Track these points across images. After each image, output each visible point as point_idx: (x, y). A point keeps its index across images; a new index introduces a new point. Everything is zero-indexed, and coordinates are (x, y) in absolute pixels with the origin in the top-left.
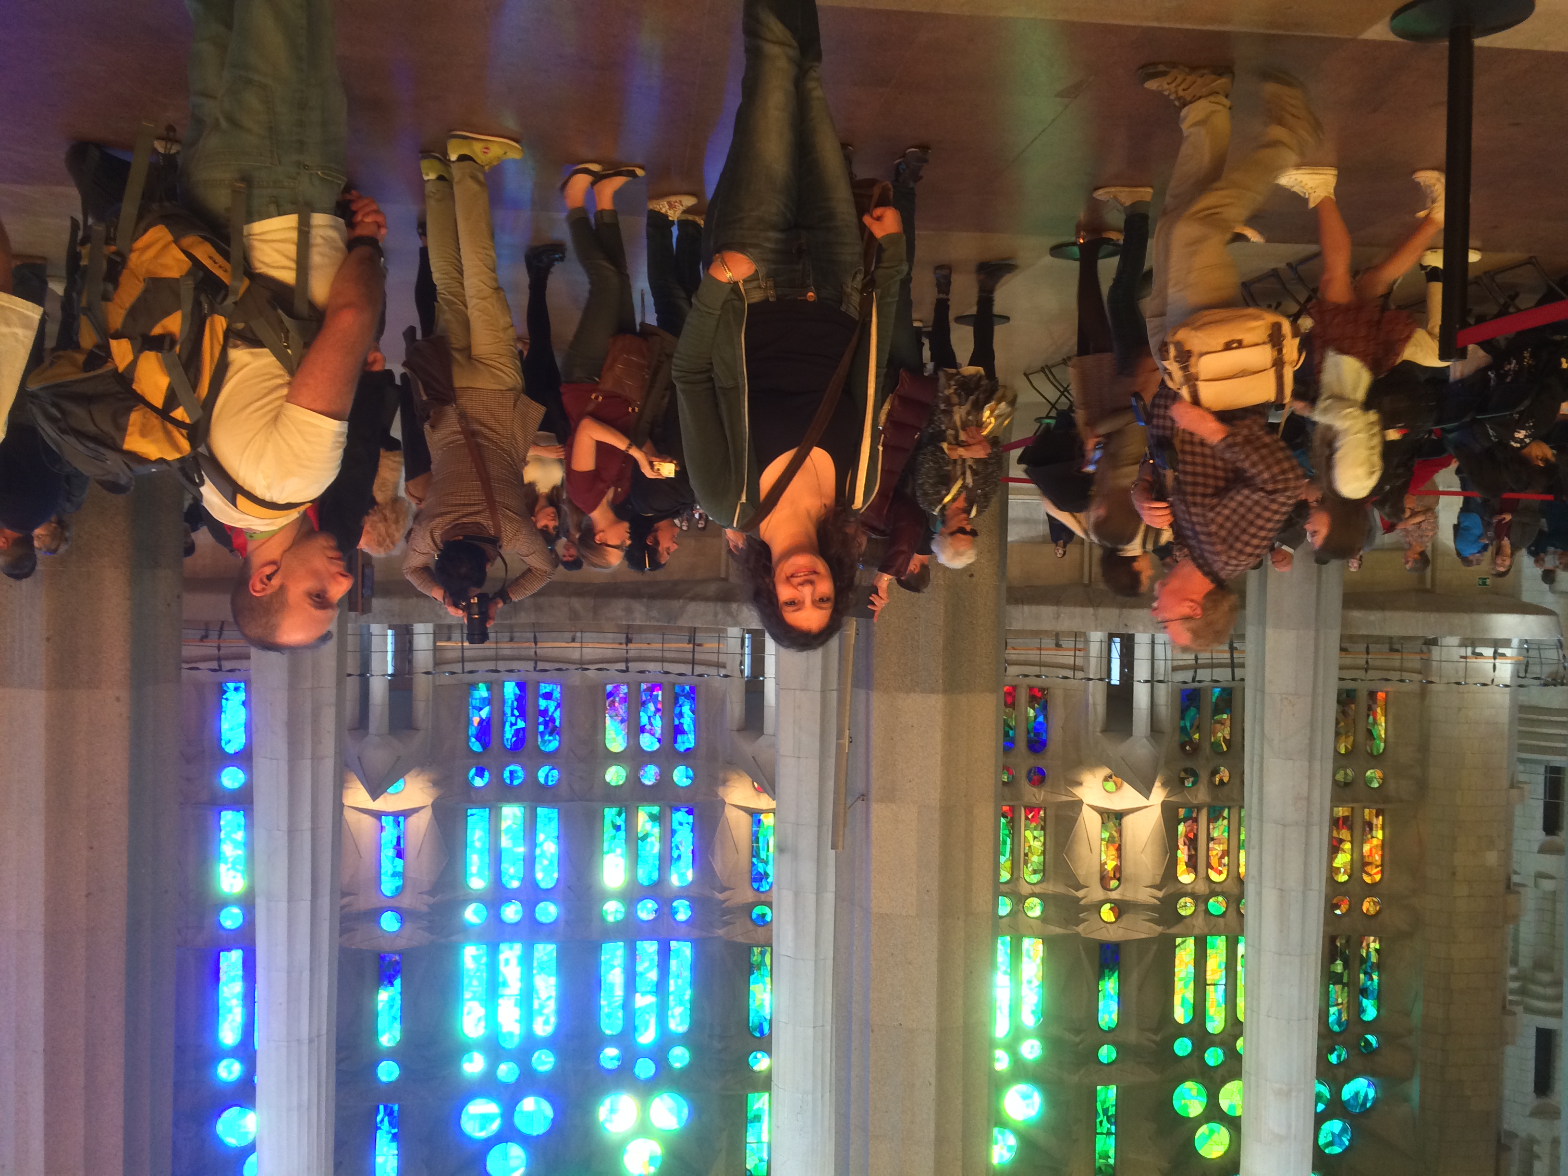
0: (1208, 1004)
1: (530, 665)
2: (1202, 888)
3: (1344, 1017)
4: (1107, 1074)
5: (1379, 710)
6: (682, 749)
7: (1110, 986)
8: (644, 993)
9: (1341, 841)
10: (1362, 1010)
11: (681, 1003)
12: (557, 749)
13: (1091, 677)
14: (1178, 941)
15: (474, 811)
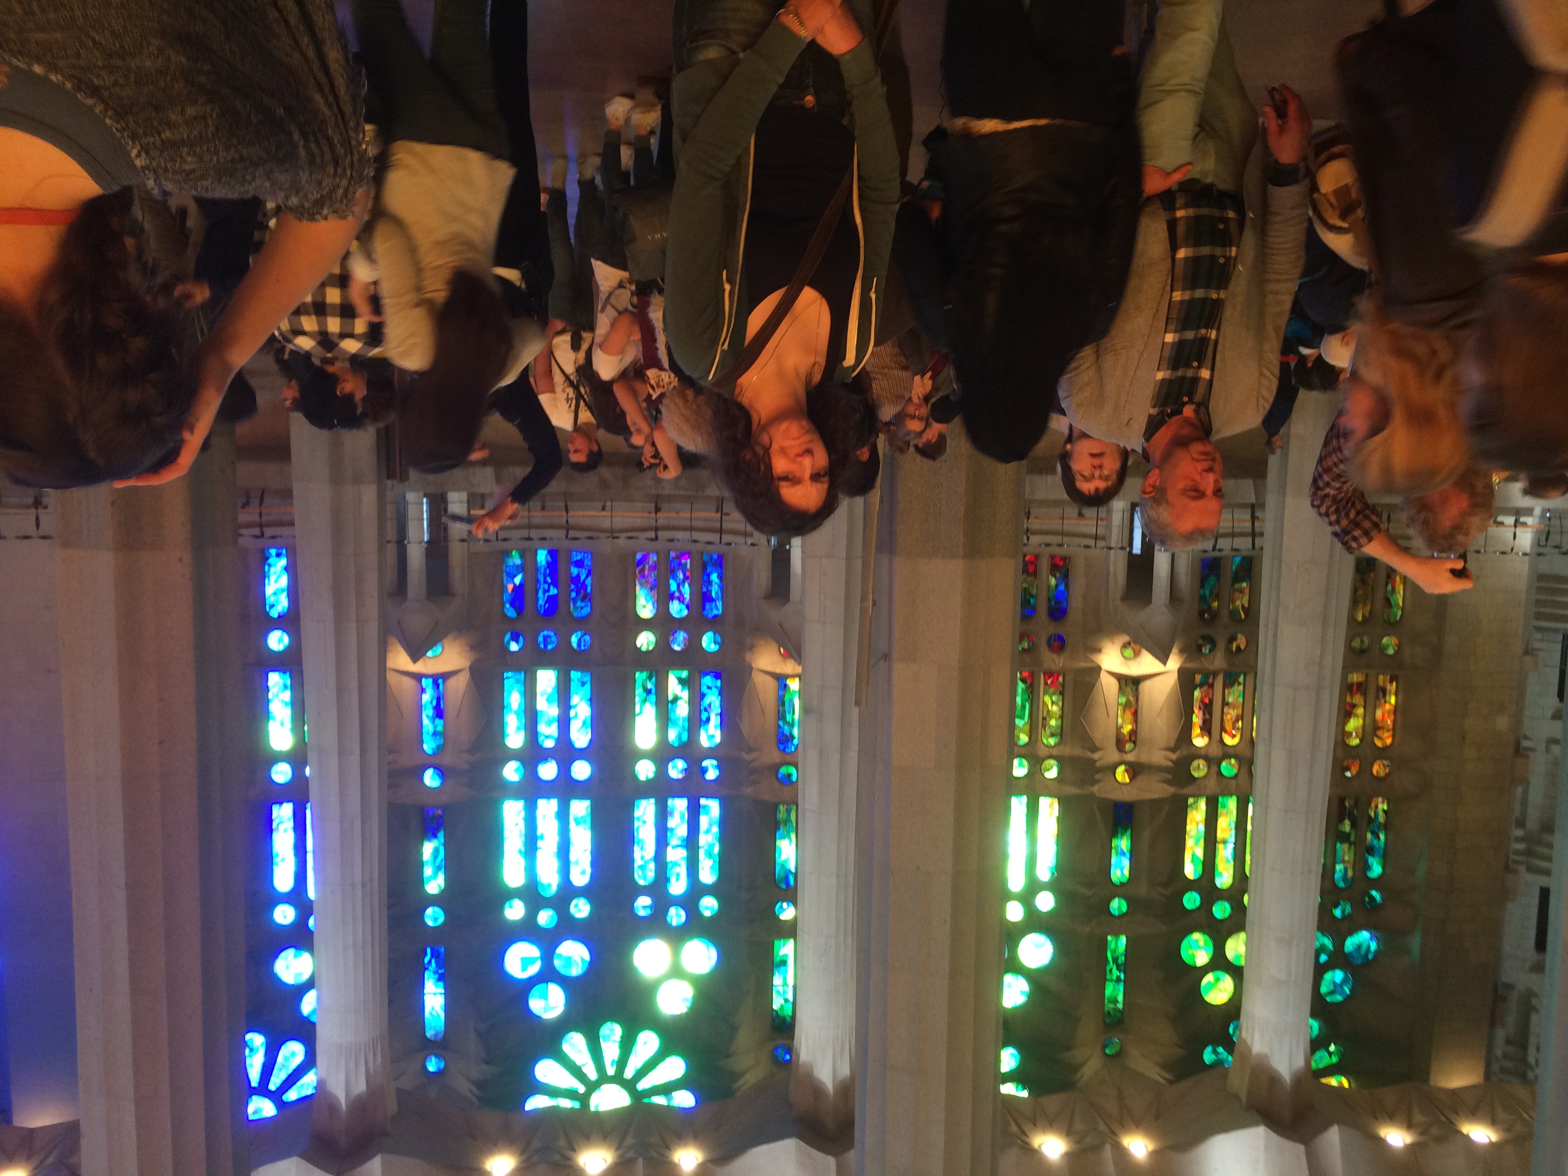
0: (1217, 861)
1: (562, 533)
2: (1215, 751)
3: (1350, 873)
4: (1117, 925)
6: (710, 616)
7: (1123, 843)
8: (673, 847)
9: (1354, 706)
10: (1367, 867)
11: (710, 855)
12: (589, 614)
13: (1113, 545)
14: (1191, 801)
15: (510, 674)
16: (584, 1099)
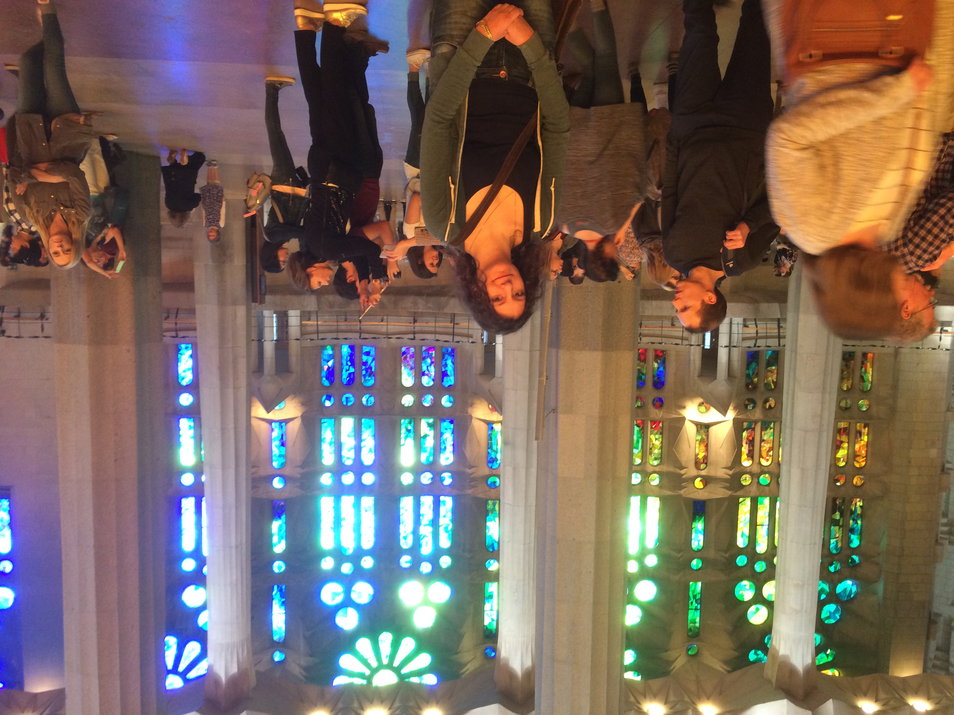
0: (757, 537)
1: (357, 335)
2: (756, 469)
3: (840, 545)
4: (696, 575)
5: (868, 364)
6: (447, 385)
7: (699, 525)
8: (425, 525)
9: (842, 442)
10: (850, 541)
11: (446, 531)
12: (374, 384)
13: (692, 344)
14: (741, 500)
15: (325, 420)
16: (369, 679)
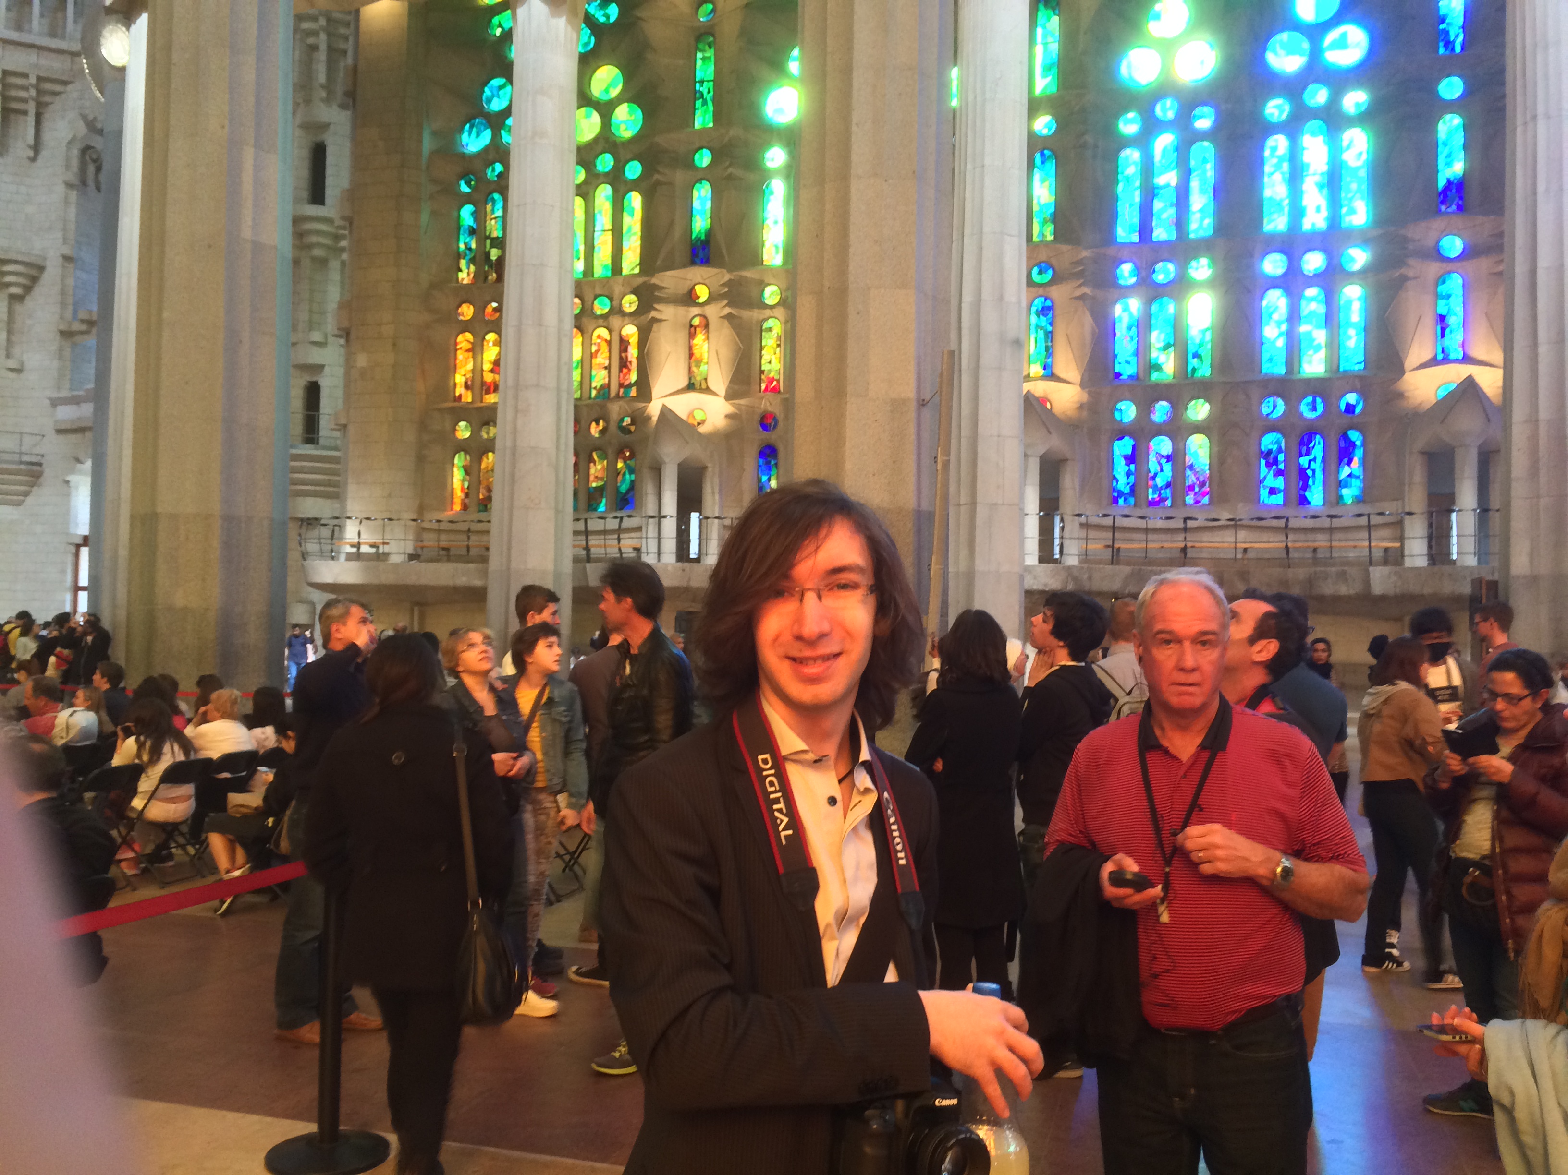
0: (610, 211)
1: (1293, 523)
2: (615, 321)
3: (489, 207)
4: (704, 140)
5: (459, 494)
6: (1127, 438)
7: (701, 224)
9: (492, 371)
10: (474, 214)
11: (1128, 179)
12: (1262, 435)
13: (716, 521)
14: (637, 270)
15: (1357, 367)
